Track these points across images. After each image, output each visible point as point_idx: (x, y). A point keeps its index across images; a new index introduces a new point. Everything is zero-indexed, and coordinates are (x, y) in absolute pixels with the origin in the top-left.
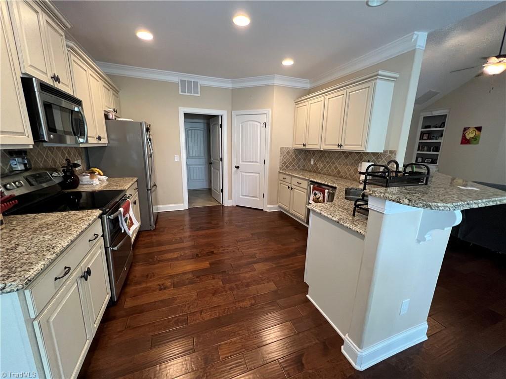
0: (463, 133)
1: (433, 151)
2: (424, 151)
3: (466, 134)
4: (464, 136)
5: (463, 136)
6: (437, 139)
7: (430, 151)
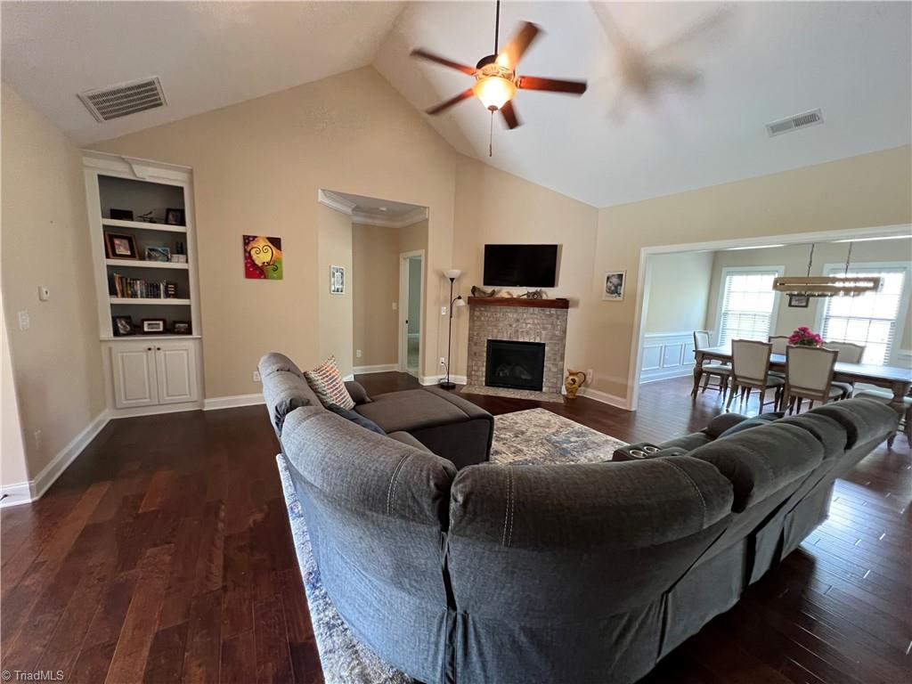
0: (245, 251)
1: (167, 295)
2: (134, 295)
3: (253, 252)
4: (248, 257)
5: (246, 258)
6: (168, 260)
7: (158, 296)
